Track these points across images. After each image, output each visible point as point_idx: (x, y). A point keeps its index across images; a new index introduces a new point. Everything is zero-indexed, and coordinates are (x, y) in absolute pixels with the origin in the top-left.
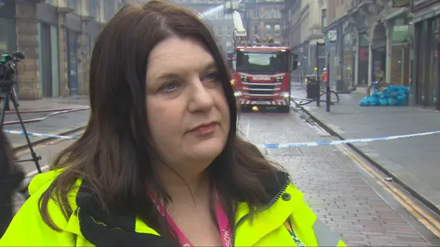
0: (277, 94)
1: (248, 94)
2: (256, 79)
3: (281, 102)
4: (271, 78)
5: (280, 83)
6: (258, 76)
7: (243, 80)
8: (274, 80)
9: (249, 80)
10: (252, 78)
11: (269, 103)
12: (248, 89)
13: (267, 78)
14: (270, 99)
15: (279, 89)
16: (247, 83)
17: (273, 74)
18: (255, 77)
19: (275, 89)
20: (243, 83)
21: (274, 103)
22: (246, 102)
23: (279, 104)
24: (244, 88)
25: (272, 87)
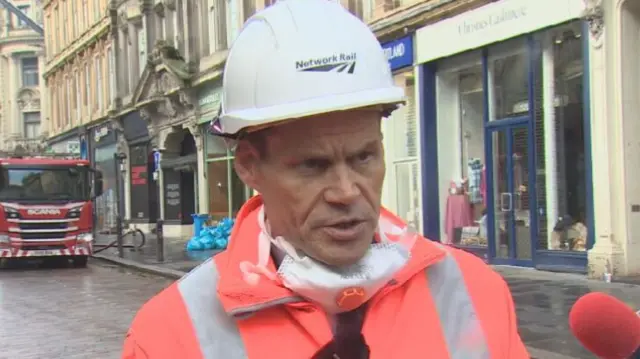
0: (74, 237)
1: (19, 239)
2: (34, 212)
3: (81, 251)
4: (61, 210)
5: (77, 219)
6: (37, 207)
7: (9, 215)
8: (67, 214)
9: (19, 215)
10: (26, 211)
11: (57, 252)
12: (18, 230)
13: (54, 210)
14: (61, 246)
15: (75, 228)
16: (17, 220)
17: (64, 204)
18: (32, 210)
19: (69, 229)
20: (10, 220)
21: (67, 252)
22: (16, 252)
23: (77, 253)
24: (12, 229)
25: (64, 225)
